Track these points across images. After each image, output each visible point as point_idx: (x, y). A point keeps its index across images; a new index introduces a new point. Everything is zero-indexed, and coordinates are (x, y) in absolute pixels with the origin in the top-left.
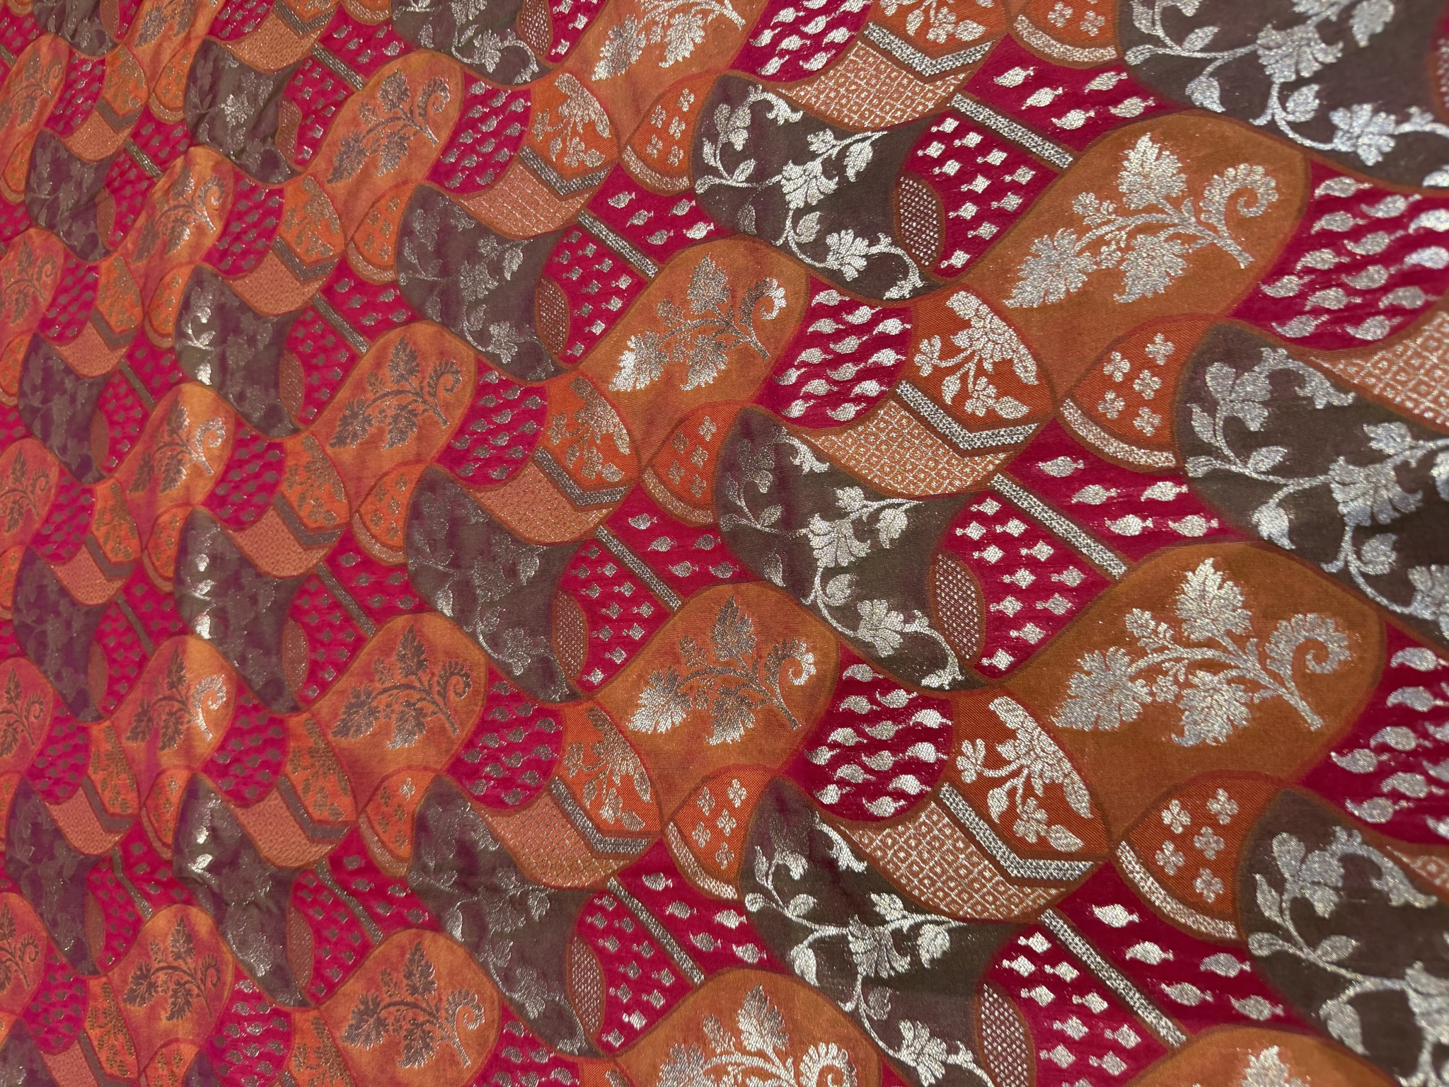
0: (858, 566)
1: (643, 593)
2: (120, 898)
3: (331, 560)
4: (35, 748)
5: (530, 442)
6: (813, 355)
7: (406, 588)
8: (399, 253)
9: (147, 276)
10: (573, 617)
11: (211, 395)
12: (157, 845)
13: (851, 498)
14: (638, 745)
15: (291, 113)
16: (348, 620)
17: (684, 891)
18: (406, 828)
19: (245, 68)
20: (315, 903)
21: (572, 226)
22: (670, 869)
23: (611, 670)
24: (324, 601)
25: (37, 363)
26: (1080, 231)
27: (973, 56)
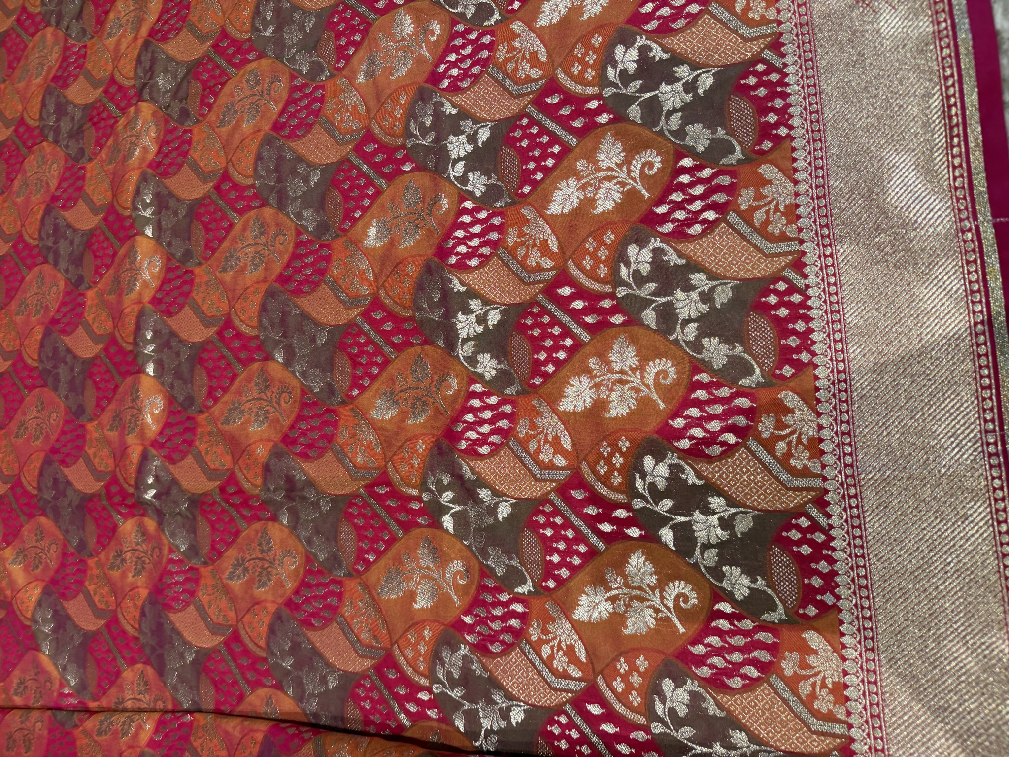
0: (478, 337)
1: (378, 351)
2: (105, 515)
3: (220, 333)
4: (54, 437)
5: (322, 272)
6: (460, 233)
7: (259, 348)
8: (255, 170)
9: (114, 174)
10: (344, 364)
11: (153, 242)
12: (125, 486)
13: (475, 304)
14: (375, 426)
15: (196, 87)
16: (229, 365)
17: (395, 494)
18: (259, 470)
19: (170, 59)
20: (211, 511)
21: (345, 160)
22: (388, 483)
23: (362, 389)
24: (216, 355)
25: (49, 221)
26: (579, 179)
27: (536, 87)
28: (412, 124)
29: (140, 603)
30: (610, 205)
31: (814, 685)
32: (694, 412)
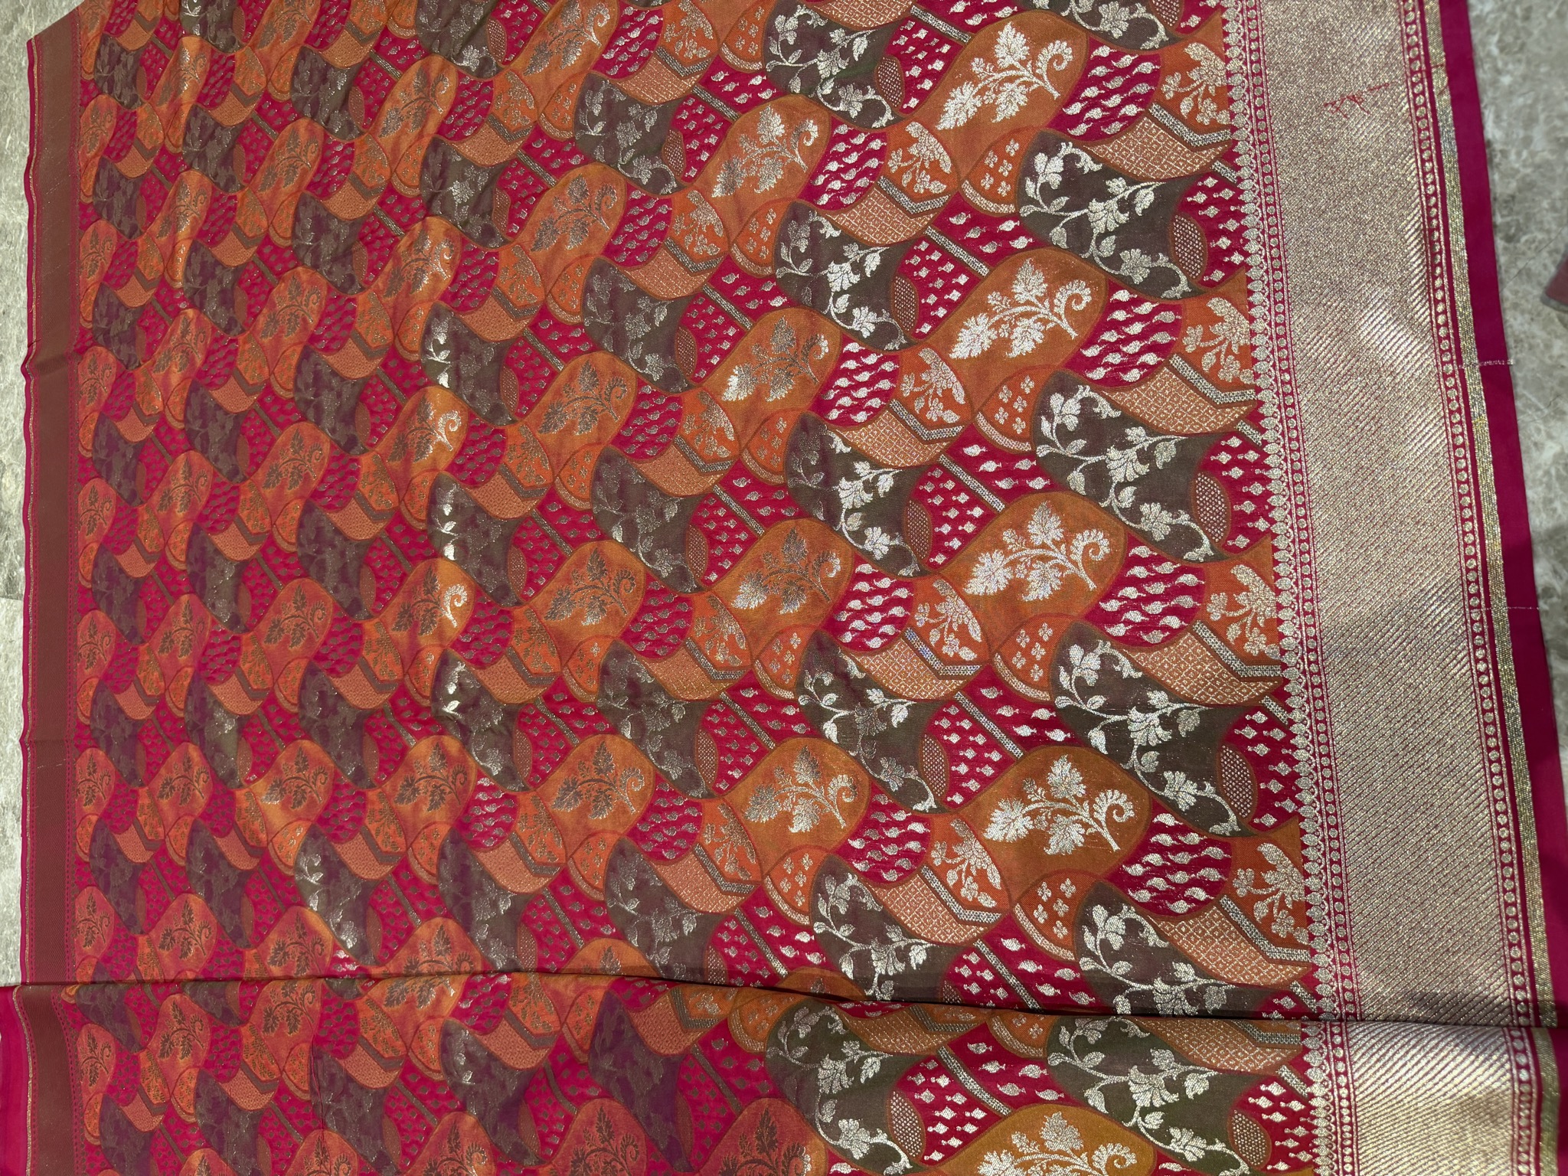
0: (866, 508)
1: (742, 526)
2: (391, 734)
3: (541, 508)
4: (319, 640)
5: (671, 432)
6: (843, 382)
7: (592, 525)
8: (583, 304)
9: (395, 308)
10: (699, 540)
11: (450, 395)
12: (418, 698)
13: (862, 468)
14: (739, 616)
15: (502, 199)
16: (554, 546)
17: (764, 697)
18: (594, 671)
19: (466, 162)
20: (533, 724)
21: (698, 294)
22: (756, 685)
23: (722, 572)
24: (537, 534)
25: (307, 368)
26: (991, 315)
27: (939, 203)
28: (784, 250)
29: (437, 843)
30: (1028, 347)
31: (1271, 906)
32: (1131, 592)
